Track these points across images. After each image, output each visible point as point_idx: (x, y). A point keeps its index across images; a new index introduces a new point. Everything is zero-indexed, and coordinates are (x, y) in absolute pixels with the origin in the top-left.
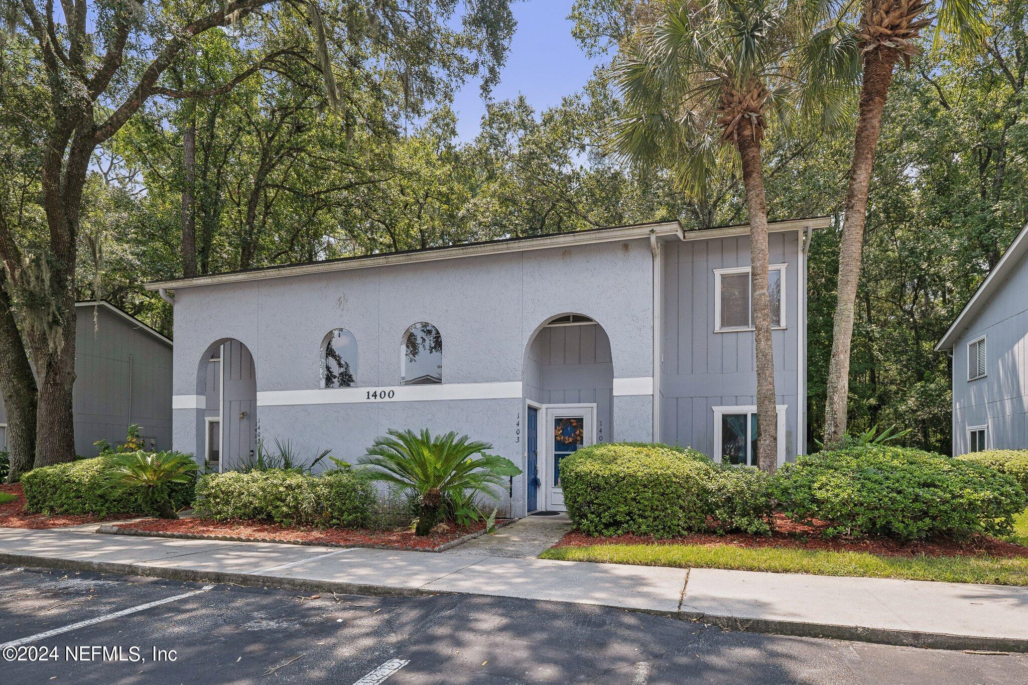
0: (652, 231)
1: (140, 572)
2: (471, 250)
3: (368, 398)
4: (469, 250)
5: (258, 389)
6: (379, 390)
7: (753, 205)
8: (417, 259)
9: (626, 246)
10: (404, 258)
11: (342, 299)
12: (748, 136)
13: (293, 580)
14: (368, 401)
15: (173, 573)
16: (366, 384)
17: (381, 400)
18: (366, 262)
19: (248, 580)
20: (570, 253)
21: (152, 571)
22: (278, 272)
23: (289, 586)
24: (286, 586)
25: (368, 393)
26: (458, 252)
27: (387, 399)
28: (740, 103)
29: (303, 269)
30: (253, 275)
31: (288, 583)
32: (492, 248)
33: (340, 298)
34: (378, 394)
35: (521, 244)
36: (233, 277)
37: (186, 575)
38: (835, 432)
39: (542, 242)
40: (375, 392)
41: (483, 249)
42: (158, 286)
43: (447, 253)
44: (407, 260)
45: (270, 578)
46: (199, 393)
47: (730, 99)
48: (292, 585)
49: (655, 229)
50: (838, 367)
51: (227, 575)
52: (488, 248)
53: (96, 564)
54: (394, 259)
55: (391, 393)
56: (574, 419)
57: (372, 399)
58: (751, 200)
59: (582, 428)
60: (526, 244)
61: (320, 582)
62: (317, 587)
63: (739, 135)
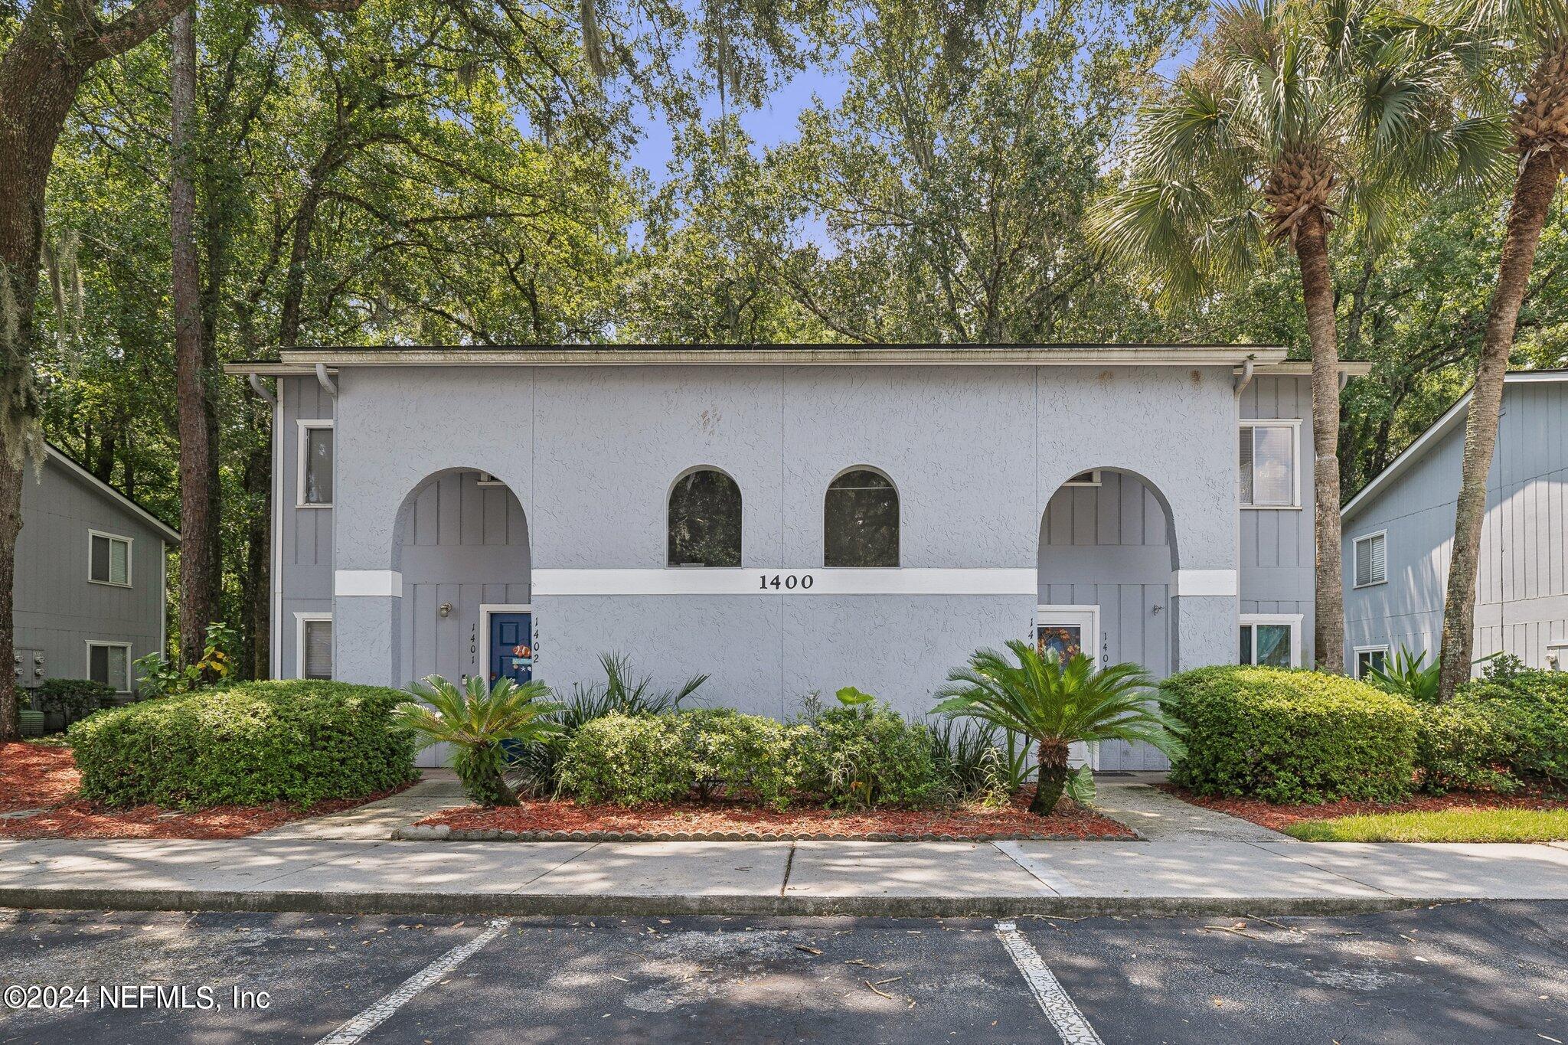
0: (1251, 358)
1: (810, 908)
2: (968, 355)
3: (764, 587)
4: (964, 356)
5: (534, 561)
6: (783, 574)
7: (1323, 335)
8: (869, 360)
9: (1196, 374)
10: (846, 356)
11: (709, 416)
12: (1315, 238)
13: (1162, 901)
14: (763, 591)
15: (891, 907)
16: (757, 564)
17: (789, 591)
18: (774, 356)
19: (1066, 907)
20: (1111, 376)
21: (843, 906)
22: (594, 357)
23: (1156, 912)
24: (1149, 912)
25: (763, 578)
26: (944, 356)
27: (799, 589)
28: (1309, 189)
29: (647, 357)
30: (540, 357)
31: (1153, 907)
32: (1002, 355)
33: (707, 412)
34: (782, 581)
35: (1051, 355)
36: (494, 357)
37: (924, 908)
38: (1463, 653)
39: (1084, 355)
40: (777, 578)
41: (987, 355)
42: (315, 357)
43: (924, 355)
44: (851, 360)
45: (1114, 900)
46: (395, 568)
47: (1295, 182)
48: (1159, 909)
49: (1256, 354)
50: (1469, 566)
51: (1017, 901)
52: (997, 355)
53: (693, 900)
54: (828, 356)
55: (808, 579)
56: (1065, 629)
57: (771, 589)
58: (1319, 328)
59: (1078, 642)
60: (1060, 355)
61: (1215, 900)
62: (1211, 908)
63: (1300, 233)
